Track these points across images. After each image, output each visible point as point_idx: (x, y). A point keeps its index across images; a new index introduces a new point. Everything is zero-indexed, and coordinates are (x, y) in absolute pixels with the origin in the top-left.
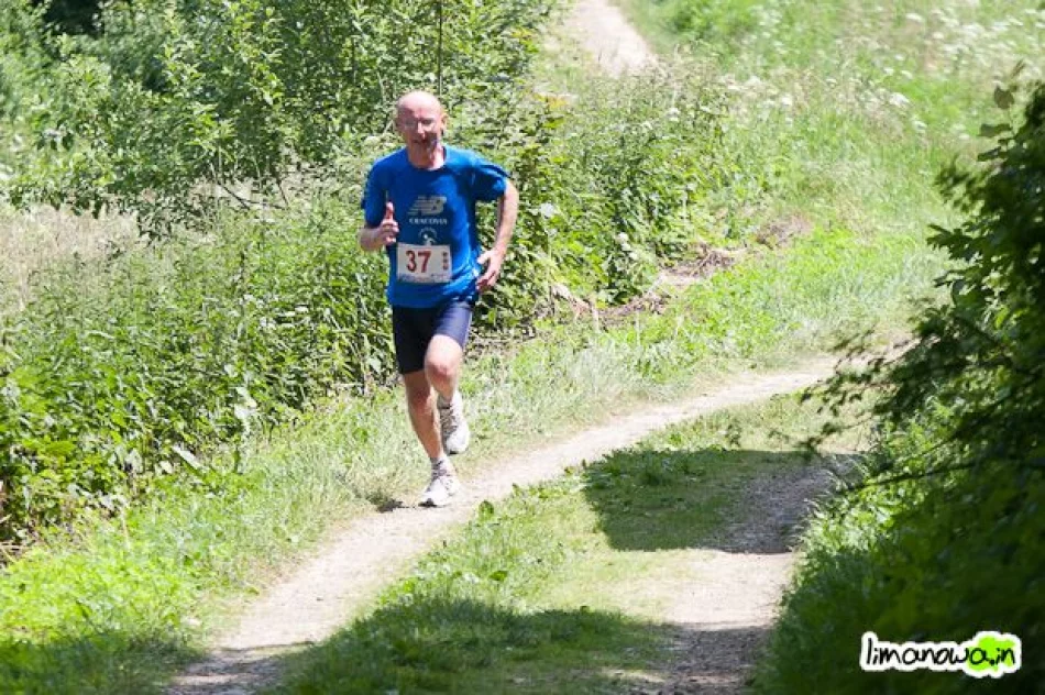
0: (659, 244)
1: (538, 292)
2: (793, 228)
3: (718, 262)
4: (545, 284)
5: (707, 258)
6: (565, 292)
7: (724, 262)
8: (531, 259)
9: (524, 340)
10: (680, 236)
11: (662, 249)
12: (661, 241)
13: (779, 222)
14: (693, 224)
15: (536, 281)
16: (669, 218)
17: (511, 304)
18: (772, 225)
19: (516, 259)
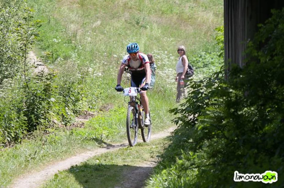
0: (74, 110)
1: (50, 121)
2: (110, 107)
3: (90, 115)
4: (52, 119)
5: (87, 114)
6: (56, 122)
7: (92, 115)
8: (48, 113)
9: (46, 134)
10: (80, 108)
11: (75, 112)
12: (75, 110)
13: (106, 105)
14: (83, 105)
15: (49, 118)
16: (77, 104)
17: (43, 124)
18: (104, 106)
19: (44, 112)
